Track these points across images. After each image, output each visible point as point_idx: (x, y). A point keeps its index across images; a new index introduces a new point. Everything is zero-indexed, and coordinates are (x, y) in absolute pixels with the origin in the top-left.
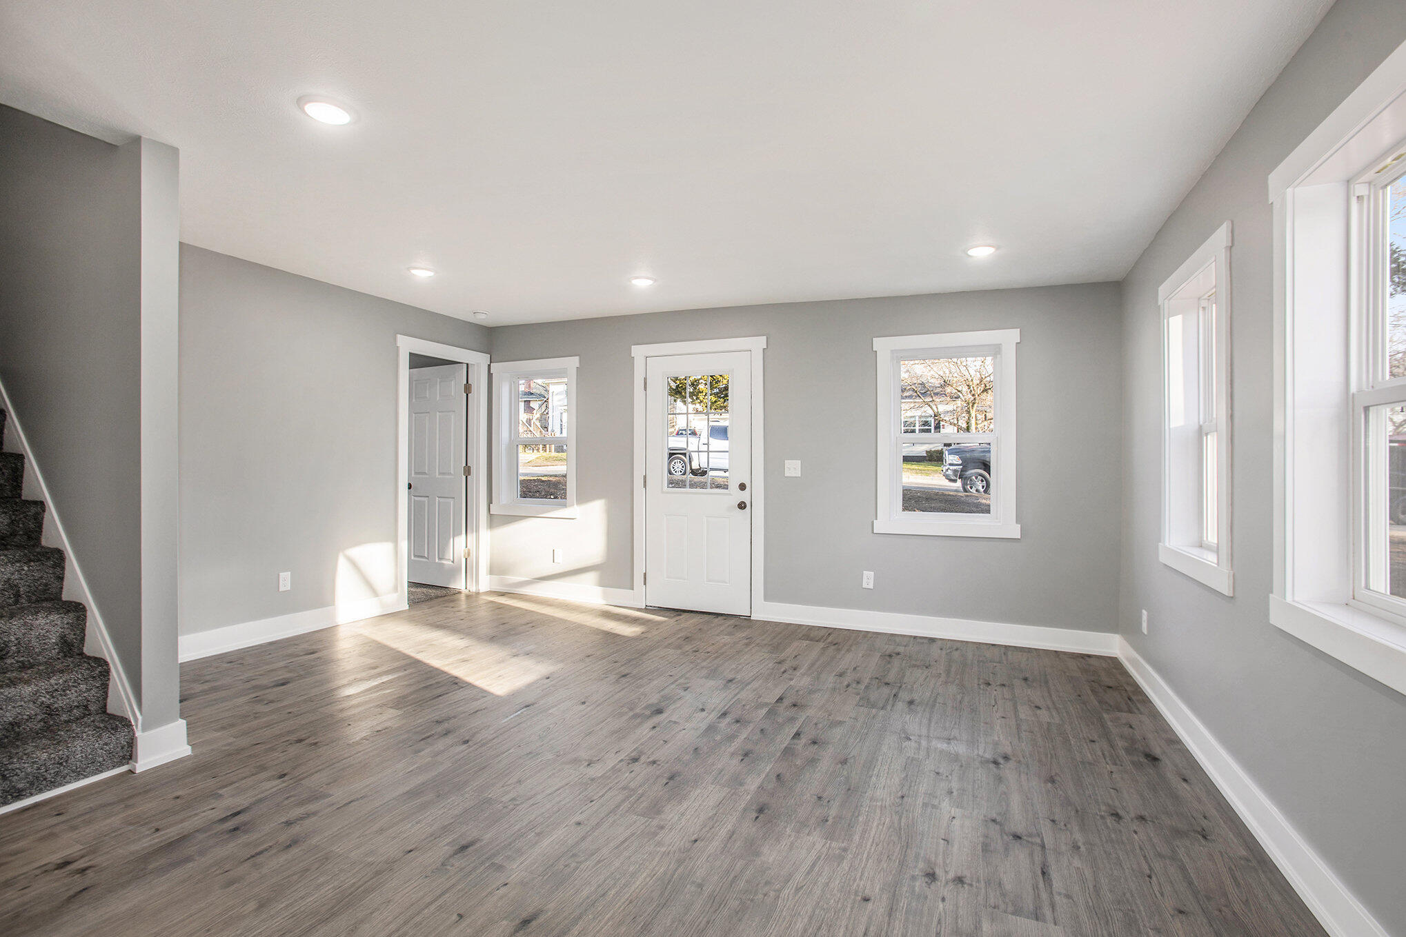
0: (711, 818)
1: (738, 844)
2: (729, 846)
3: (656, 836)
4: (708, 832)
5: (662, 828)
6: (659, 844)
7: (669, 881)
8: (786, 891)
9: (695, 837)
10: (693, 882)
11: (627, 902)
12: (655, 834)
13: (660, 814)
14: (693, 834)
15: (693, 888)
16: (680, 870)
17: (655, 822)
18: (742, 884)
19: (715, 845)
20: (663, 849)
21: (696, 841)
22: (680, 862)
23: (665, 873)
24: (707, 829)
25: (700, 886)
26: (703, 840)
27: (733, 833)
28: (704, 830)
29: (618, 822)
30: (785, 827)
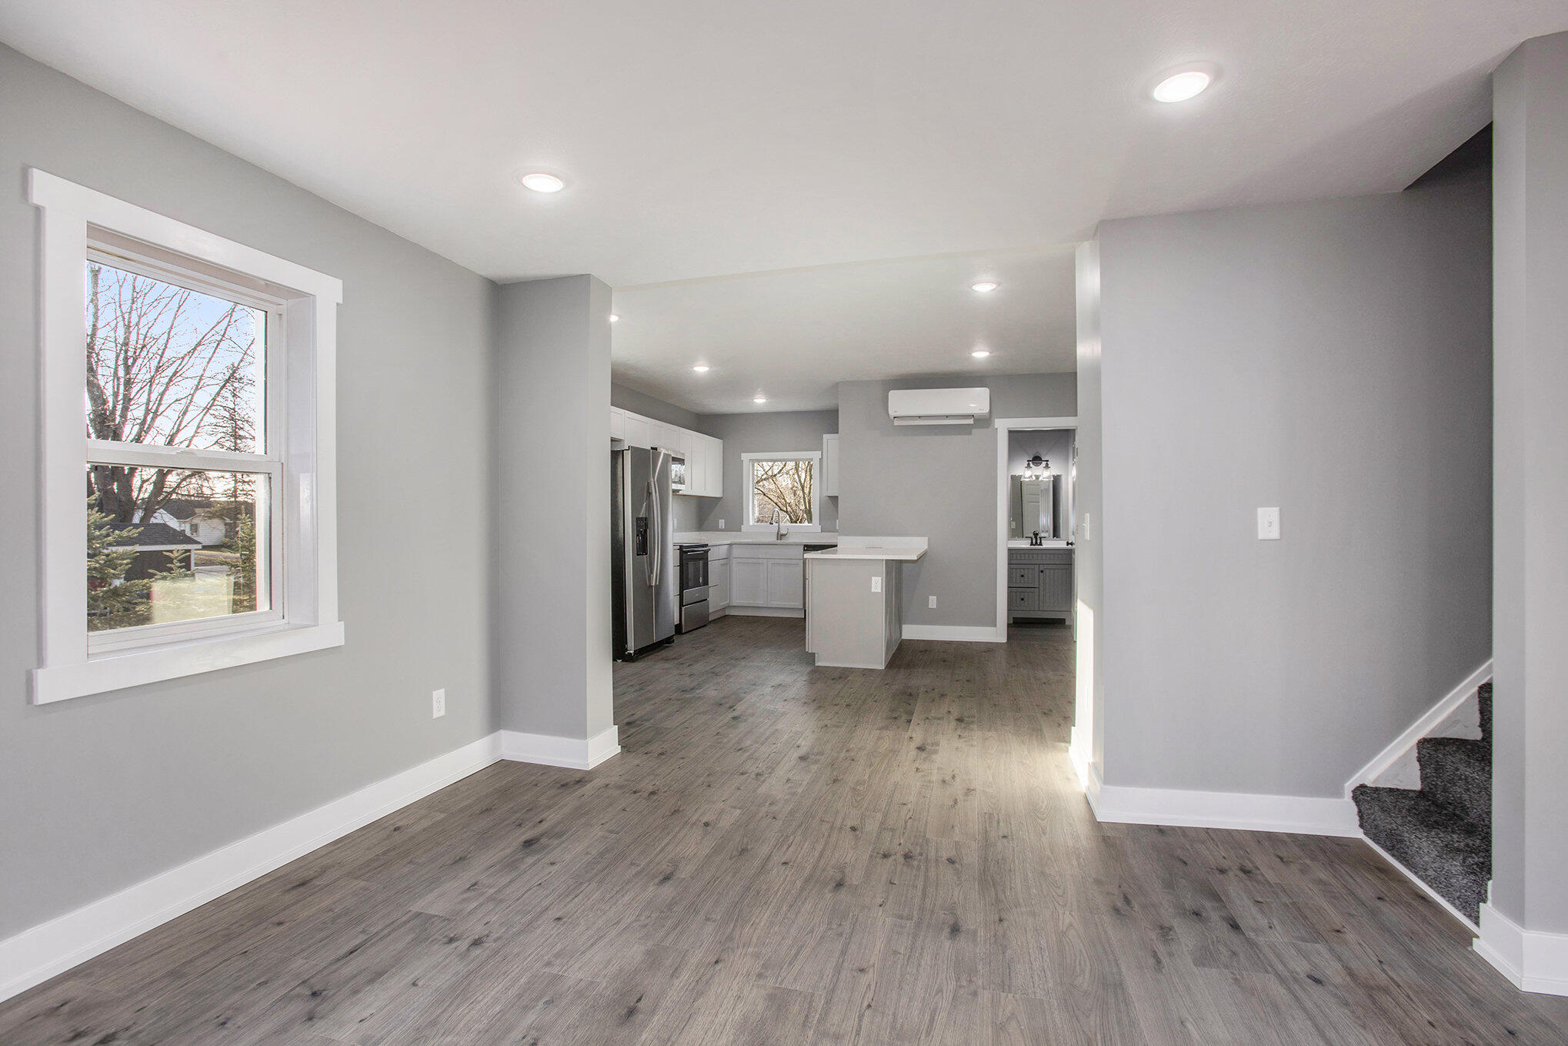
0: (700, 994)
1: (668, 962)
2: (679, 959)
3: (764, 964)
4: (703, 975)
5: (760, 976)
6: (757, 956)
7: (737, 921)
8: (629, 921)
9: (719, 967)
10: (714, 921)
11: (769, 902)
12: (765, 966)
13: (767, 994)
14: (720, 970)
15: (714, 916)
16: (729, 930)
17: (770, 982)
18: (669, 923)
19: (694, 960)
20: (750, 950)
21: (716, 962)
22: (730, 938)
23: (742, 927)
24: (704, 979)
25: (708, 919)
26: (709, 963)
27: (672, 976)
28: (708, 976)
29: (816, 978)
30: (606, 988)
